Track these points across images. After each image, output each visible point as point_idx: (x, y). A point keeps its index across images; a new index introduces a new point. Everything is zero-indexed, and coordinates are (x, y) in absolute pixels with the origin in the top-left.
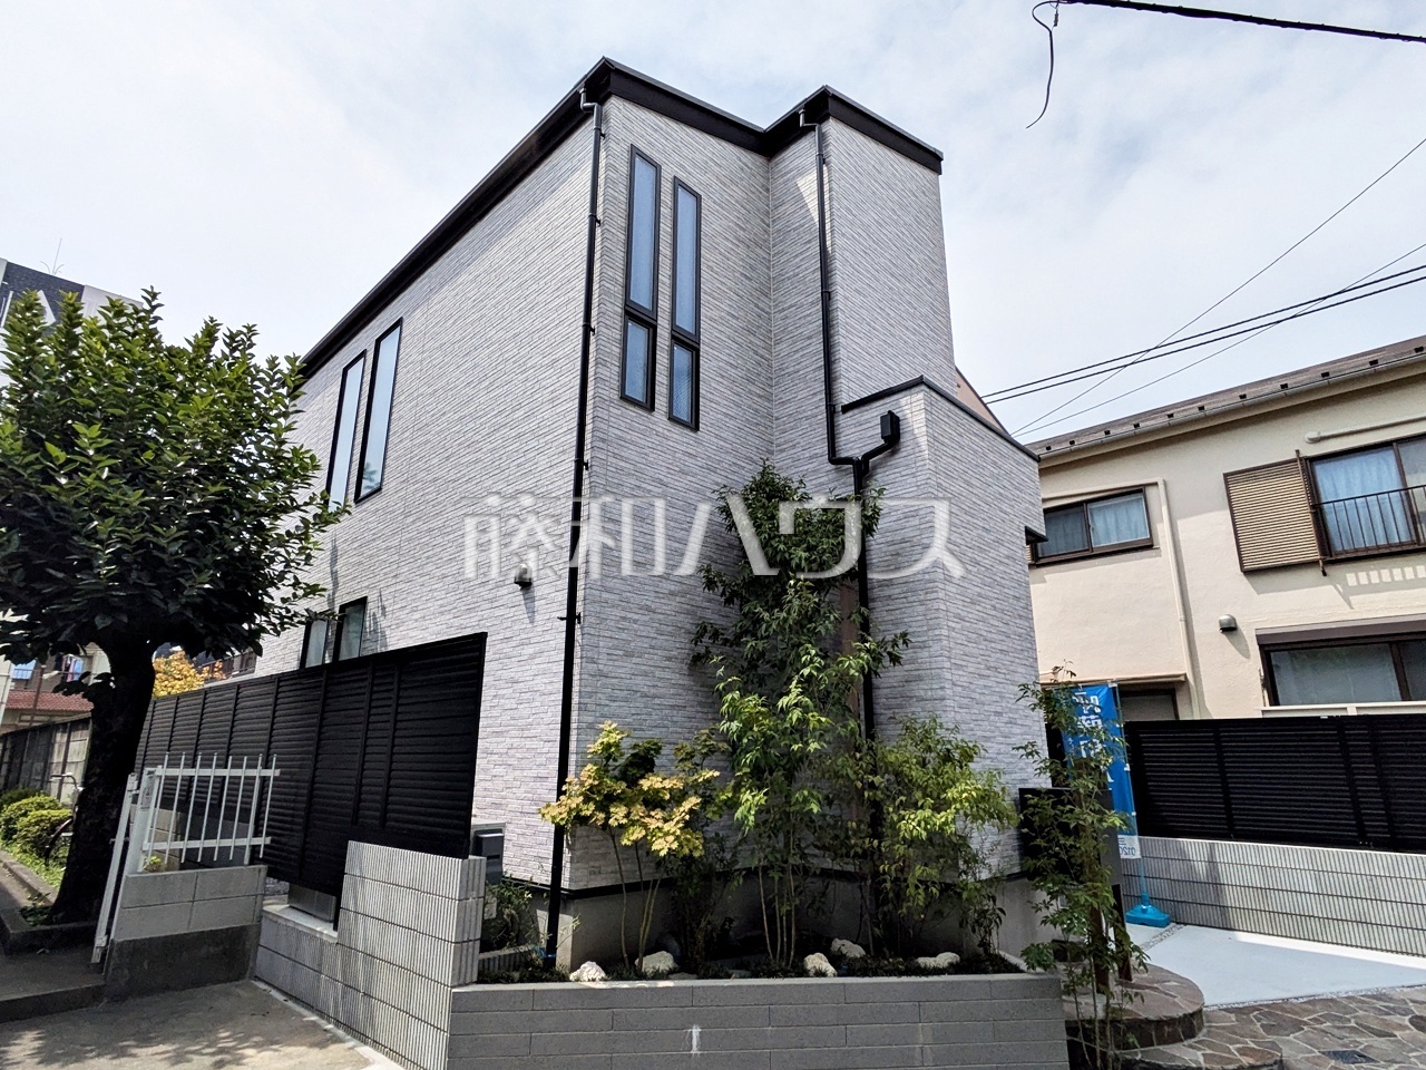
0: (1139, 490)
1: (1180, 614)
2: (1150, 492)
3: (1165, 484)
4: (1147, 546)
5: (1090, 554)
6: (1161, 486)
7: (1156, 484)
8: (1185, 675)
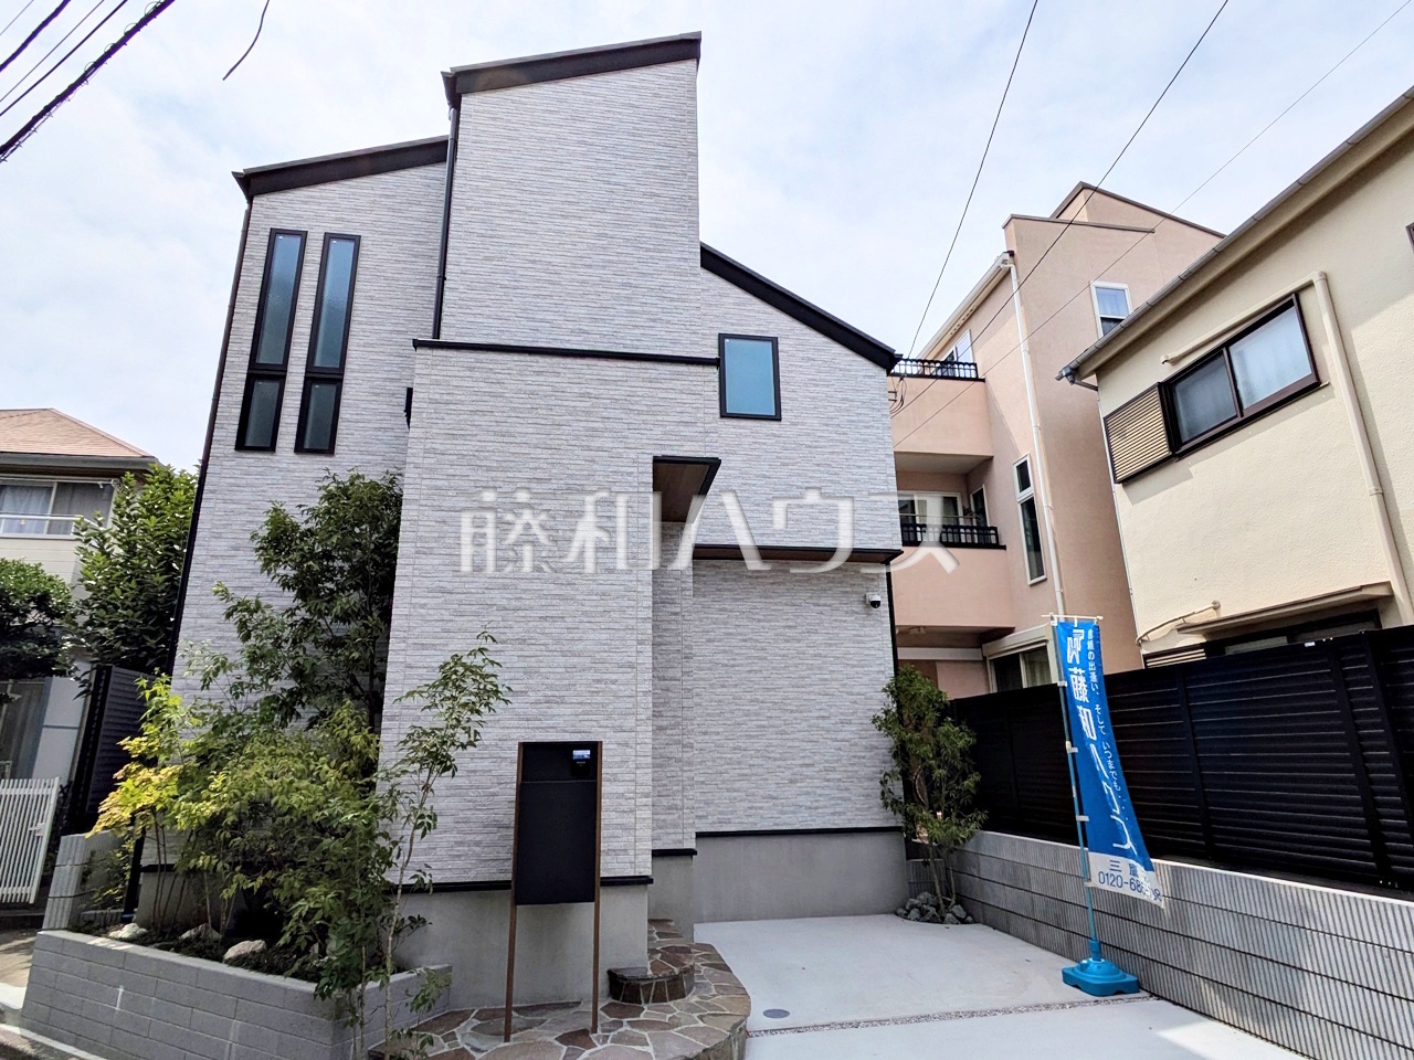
0: (1290, 303)
1: (1368, 484)
2: (1306, 298)
3: (1326, 278)
4: (1313, 386)
5: (1243, 419)
6: (1319, 286)
7: (1310, 285)
8: (1388, 584)
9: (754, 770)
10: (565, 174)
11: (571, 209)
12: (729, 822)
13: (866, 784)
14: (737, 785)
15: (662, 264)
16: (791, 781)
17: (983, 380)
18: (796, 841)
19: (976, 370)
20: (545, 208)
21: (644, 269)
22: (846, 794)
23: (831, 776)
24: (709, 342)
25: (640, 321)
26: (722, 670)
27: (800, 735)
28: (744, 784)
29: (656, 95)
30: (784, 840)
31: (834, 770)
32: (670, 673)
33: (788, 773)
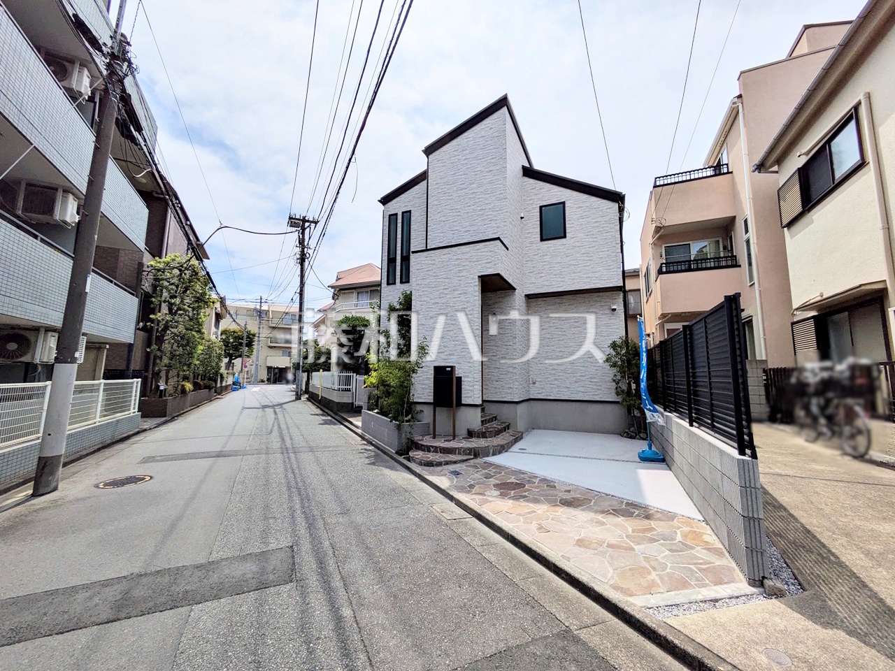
0: (852, 114)
2: (860, 110)
3: (869, 96)
4: (862, 165)
5: (833, 186)
6: (863, 102)
7: (860, 102)
8: (884, 281)
9: (561, 377)
10: (461, 173)
11: (462, 186)
12: (550, 396)
13: (609, 384)
14: (554, 383)
15: (494, 198)
16: (576, 382)
17: (731, 173)
18: (578, 404)
19: (728, 167)
20: (455, 189)
21: (487, 202)
22: (599, 388)
23: (593, 380)
24: (536, 211)
25: (486, 222)
26: (548, 340)
27: (580, 364)
28: (556, 382)
29: (491, 128)
30: (574, 404)
31: (594, 378)
32: (509, 344)
33: (574, 379)
